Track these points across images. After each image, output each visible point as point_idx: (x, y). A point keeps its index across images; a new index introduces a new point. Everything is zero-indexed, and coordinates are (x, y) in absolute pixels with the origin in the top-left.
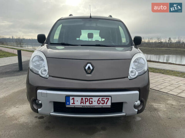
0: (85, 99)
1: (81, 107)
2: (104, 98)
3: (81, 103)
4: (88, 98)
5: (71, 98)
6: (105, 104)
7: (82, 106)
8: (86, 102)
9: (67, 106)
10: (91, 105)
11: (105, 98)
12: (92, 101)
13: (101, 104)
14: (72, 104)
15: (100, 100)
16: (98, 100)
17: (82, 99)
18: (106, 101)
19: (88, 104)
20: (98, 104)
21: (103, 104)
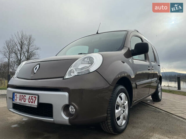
0: (22, 95)
2: (33, 97)
3: (20, 99)
4: (24, 95)
5: (15, 94)
6: (33, 104)
7: (20, 103)
8: (22, 99)
9: (13, 102)
10: (25, 103)
12: (25, 99)
13: (31, 103)
14: (15, 100)
15: (30, 98)
16: (29, 99)
18: (34, 99)
19: (23, 102)
20: (29, 102)
21: (32, 103)
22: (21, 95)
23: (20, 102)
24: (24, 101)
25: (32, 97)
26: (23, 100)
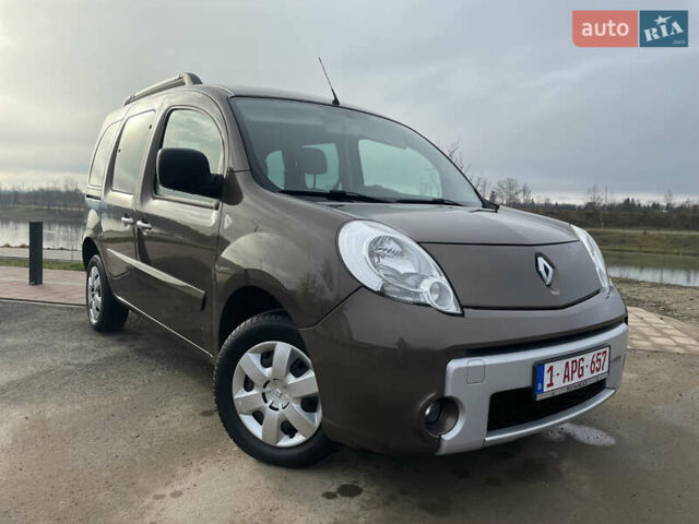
0: (573, 362)
1: (565, 391)
2: (601, 353)
3: (565, 377)
4: (577, 358)
5: (547, 367)
6: (600, 372)
7: (567, 387)
8: (573, 372)
9: (539, 397)
10: (582, 379)
11: (602, 351)
12: (583, 368)
13: (596, 373)
14: (548, 386)
15: (595, 360)
16: (593, 362)
17: (567, 364)
18: (602, 359)
19: (576, 379)
20: (592, 372)
21: (598, 370)
22: (570, 360)
23: (567, 383)
24: (580, 376)
25: (599, 354)
26: (576, 374)
